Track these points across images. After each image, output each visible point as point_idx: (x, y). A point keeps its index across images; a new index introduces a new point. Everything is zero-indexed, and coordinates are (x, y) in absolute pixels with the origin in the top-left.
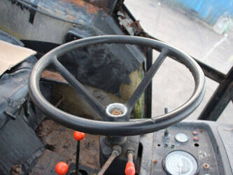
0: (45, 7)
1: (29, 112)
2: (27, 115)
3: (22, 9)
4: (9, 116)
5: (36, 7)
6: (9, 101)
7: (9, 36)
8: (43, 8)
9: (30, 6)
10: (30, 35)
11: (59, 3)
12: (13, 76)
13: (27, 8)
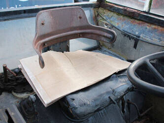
0: (145, 37)
1: (125, 110)
2: (123, 112)
3: (130, 39)
4: (112, 100)
5: (139, 37)
6: (113, 91)
7: (120, 57)
8: (144, 37)
9: (135, 37)
10: (133, 57)
11: (155, 34)
12: (119, 76)
13: (133, 38)
